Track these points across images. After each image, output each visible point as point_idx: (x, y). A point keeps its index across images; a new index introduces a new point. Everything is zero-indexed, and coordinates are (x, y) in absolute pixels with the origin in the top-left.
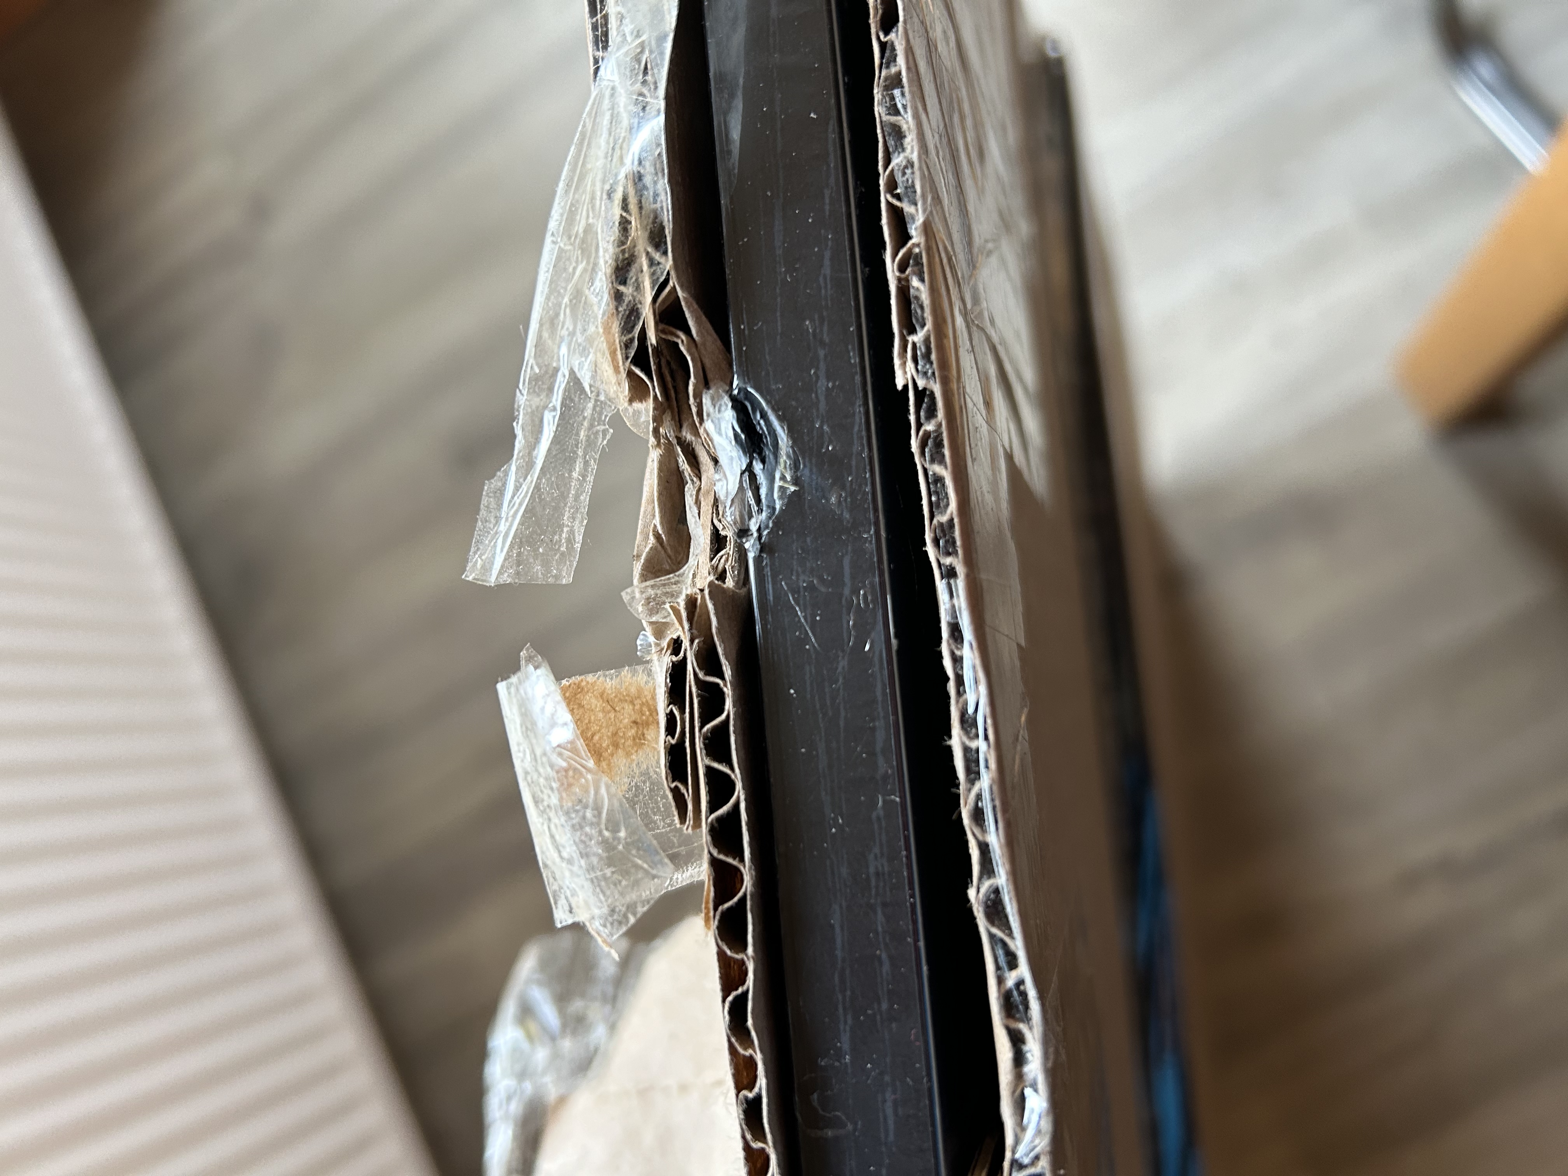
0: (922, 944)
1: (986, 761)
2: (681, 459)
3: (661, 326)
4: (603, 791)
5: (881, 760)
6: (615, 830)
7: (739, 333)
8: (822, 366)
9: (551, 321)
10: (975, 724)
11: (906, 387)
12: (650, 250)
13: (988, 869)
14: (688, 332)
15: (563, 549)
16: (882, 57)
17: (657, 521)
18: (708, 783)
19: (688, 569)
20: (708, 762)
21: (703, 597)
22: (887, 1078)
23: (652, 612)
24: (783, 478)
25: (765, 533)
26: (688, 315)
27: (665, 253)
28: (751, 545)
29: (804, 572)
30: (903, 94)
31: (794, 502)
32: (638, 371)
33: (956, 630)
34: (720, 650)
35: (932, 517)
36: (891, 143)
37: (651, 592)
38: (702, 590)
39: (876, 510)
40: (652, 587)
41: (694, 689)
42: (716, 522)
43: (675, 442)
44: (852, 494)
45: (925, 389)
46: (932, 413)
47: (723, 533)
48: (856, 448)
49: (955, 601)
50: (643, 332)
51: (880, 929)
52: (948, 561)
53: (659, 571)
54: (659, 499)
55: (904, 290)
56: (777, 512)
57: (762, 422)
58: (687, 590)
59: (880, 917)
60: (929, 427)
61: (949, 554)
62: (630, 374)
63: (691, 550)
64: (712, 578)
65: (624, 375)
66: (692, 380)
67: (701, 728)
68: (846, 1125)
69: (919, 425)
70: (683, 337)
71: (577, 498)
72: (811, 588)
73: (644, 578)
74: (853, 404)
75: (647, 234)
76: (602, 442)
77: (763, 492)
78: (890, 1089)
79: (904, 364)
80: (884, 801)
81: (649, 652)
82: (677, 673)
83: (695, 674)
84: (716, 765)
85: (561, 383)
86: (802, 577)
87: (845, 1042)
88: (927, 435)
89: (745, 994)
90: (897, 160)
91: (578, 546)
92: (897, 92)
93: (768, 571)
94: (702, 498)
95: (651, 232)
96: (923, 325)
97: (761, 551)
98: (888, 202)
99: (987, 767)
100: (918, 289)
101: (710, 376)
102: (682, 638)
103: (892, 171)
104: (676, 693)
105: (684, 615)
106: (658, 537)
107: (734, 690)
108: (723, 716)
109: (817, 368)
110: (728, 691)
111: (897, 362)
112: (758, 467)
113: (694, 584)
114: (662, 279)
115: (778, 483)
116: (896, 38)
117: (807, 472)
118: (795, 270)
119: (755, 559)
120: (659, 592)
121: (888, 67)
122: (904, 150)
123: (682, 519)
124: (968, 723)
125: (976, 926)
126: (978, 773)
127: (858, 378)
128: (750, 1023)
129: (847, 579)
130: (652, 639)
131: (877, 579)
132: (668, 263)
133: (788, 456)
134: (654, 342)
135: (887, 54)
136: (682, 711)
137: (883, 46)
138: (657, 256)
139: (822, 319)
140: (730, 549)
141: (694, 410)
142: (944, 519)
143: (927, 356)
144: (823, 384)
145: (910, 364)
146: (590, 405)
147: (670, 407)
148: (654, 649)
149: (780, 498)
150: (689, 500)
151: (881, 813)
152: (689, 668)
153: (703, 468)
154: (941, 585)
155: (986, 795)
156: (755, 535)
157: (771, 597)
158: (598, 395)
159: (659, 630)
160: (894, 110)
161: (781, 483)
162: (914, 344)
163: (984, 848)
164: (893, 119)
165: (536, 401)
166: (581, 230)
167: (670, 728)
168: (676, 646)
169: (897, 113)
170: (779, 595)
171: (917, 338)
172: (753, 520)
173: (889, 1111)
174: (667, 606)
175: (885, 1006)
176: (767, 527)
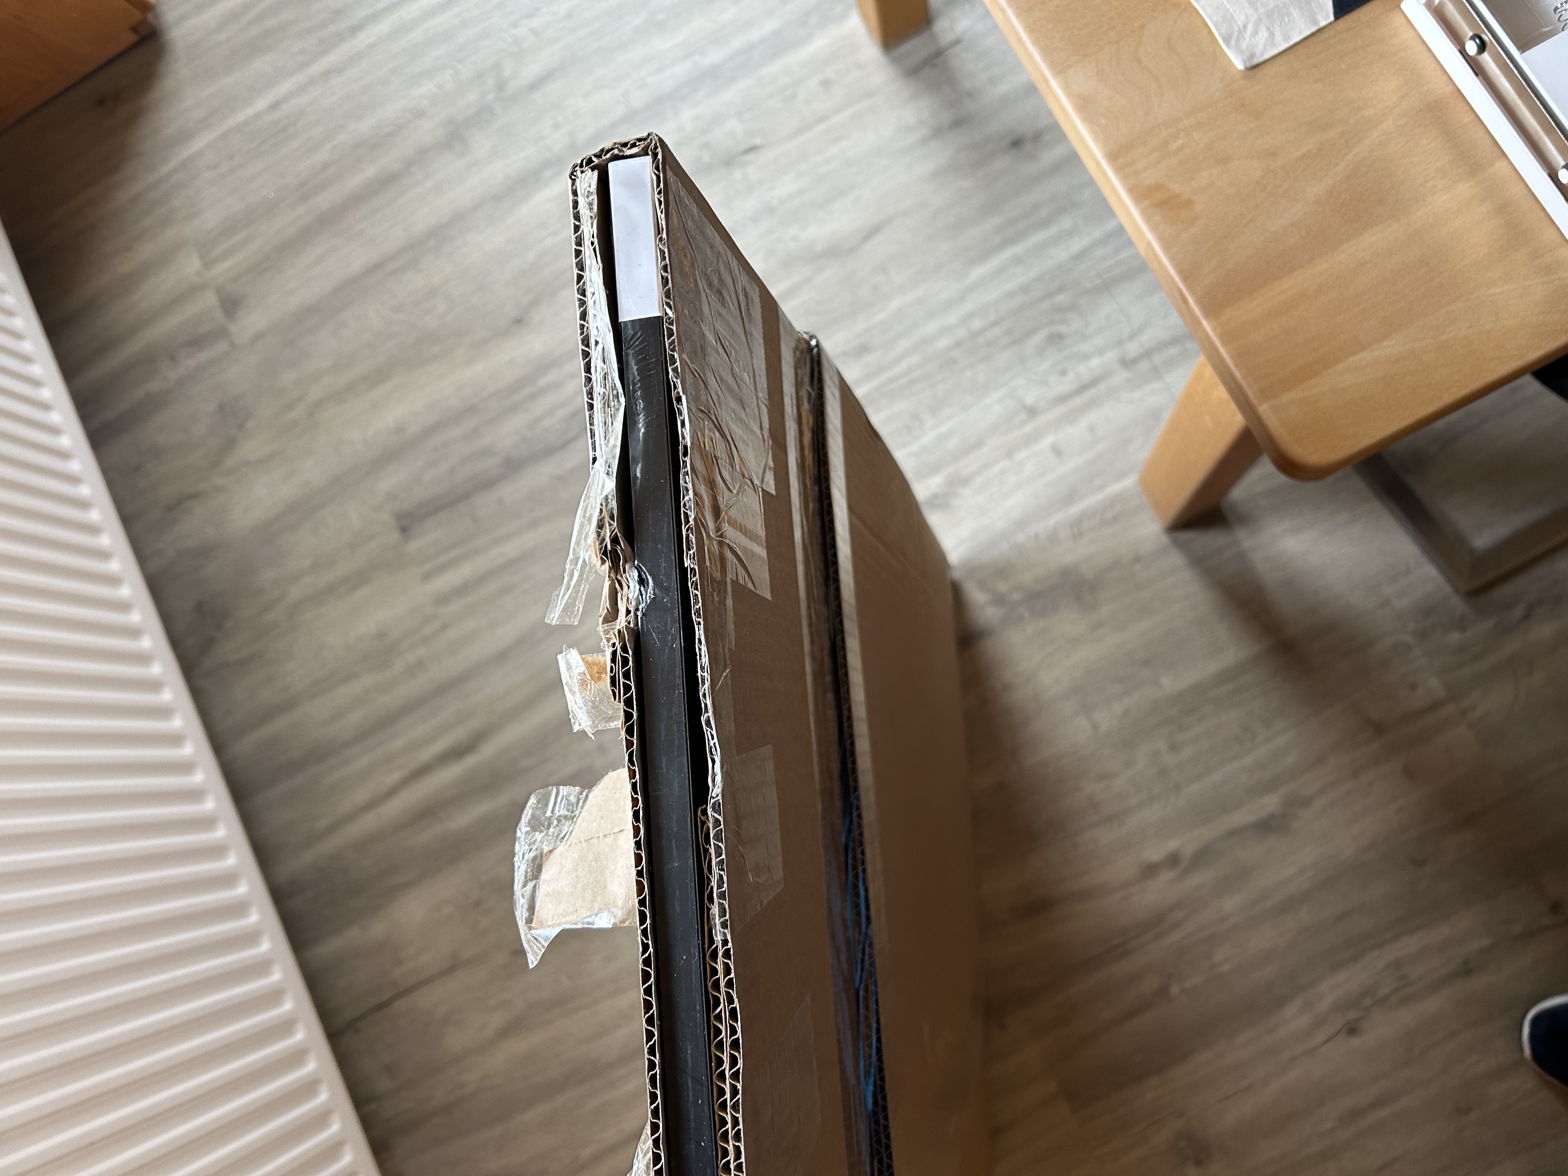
0: (688, 734)
1: (707, 679)
2: (617, 585)
3: (613, 544)
4: (592, 686)
5: (677, 679)
6: (596, 698)
7: (638, 547)
8: (663, 559)
9: (578, 543)
10: (704, 668)
11: (688, 566)
12: (609, 520)
13: (707, 711)
14: (621, 546)
15: (576, 613)
16: (683, 465)
17: (608, 604)
18: (623, 687)
19: (618, 621)
20: (623, 680)
21: (623, 630)
22: (676, 775)
23: (606, 634)
24: (650, 593)
25: (644, 610)
26: (621, 540)
27: (614, 521)
28: (639, 614)
29: (656, 622)
30: (689, 478)
31: (653, 600)
32: (604, 557)
33: (700, 640)
34: (628, 646)
35: (694, 607)
36: (685, 492)
37: (606, 628)
38: (623, 628)
39: (678, 603)
40: (607, 626)
41: (620, 658)
42: (628, 605)
43: (615, 579)
44: (671, 599)
45: (693, 568)
46: (695, 575)
47: (630, 609)
48: (673, 585)
49: (700, 631)
50: (606, 546)
51: (675, 730)
52: (698, 620)
53: (608, 621)
54: (609, 597)
55: (688, 537)
56: (648, 603)
57: (644, 575)
58: (618, 627)
59: (675, 727)
60: (694, 579)
61: (698, 618)
62: (601, 558)
63: (619, 614)
64: (626, 623)
65: (599, 558)
66: (621, 561)
67: (622, 670)
68: (663, 790)
69: (691, 579)
70: (619, 548)
71: (581, 597)
72: (658, 627)
73: (603, 623)
74: (672, 571)
75: (608, 516)
76: (591, 579)
77: (644, 597)
78: (676, 778)
79: (687, 560)
80: (678, 692)
81: (605, 647)
82: (614, 654)
83: (620, 653)
84: (626, 681)
85: (580, 562)
86: (655, 624)
87: (664, 765)
88: (693, 581)
89: (633, 750)
90: (687, 498)
91: (580, 612)
92: (687, 477)
93: (645, 622)
94: (623, 597)
95: (610, 516)
96: (693, 549)
97: (643, 615)
98: (684, 511)
99: (708, 681)
100: (692, 538)
101: (627, 560)
102: (616, 642)
103: (685, 501)
104: (613, 660)
105: (617, 635)
106: (608, 609)
107: (632, 659)
108: (628, 667)
109: (662, 560)
110: (630, 659)
111: (685, 559)
112: (642, 589)
113: (620, 626)
114: (613, 530)
115: (648, 594)
116: (688, 459)
117: (657, 591)
118: (656, 529)
119: (641, 618)
120: (608, 628)
121: (684, 468)
122: (689, 495)
123: (617, 604)
124: (702, 668)
125: (703, 727)
126: (705, 683)
127: (674, 564)
128: (634, 759)
129: (669, 625)
130: (606, 643)
131: (678, 625)
132: (615, 525)
133: (652, 586)
134: (610, 549)
135: (685, 464)
136: (615, 666)
137: (683, 461)
138: (611, 522)
139: (663, 545)
140: (632, 614)
141: (622, 570)
142: (698, 607)
143: (694, 558)
144: (663, 564)
145: (689, 560)
146: (588, 567)
147: (614, 568)
148: (606, 646)
149: (649, 599)
150: (619, 598)
151: (677, 696)
152: (618, 652)
153: (624, 588)
154: (696, 627)
155: (707, 690)
156: (641, 610)
157: (645, 630)
158: (591, 564)
159: (608, 640)
160: (686, 482)
161: (650, 595)
162: (690, 554)
163: (706, 705)
164: (685, 485)
165: (572, 567)
166: (588, 516)
167: (611, 671)
168: (614, 645)
169: (687, 483)
170: (648, 629)
171: (691, 552)
172: (640, 606)
173: (676, 785)
174: (611, 632)
175: (676, 753)
176: (645, 608)
